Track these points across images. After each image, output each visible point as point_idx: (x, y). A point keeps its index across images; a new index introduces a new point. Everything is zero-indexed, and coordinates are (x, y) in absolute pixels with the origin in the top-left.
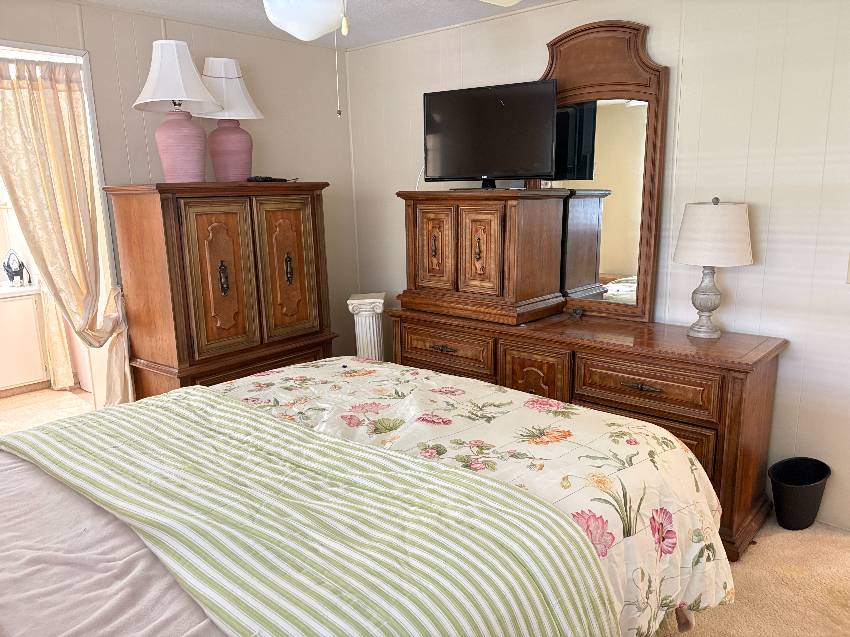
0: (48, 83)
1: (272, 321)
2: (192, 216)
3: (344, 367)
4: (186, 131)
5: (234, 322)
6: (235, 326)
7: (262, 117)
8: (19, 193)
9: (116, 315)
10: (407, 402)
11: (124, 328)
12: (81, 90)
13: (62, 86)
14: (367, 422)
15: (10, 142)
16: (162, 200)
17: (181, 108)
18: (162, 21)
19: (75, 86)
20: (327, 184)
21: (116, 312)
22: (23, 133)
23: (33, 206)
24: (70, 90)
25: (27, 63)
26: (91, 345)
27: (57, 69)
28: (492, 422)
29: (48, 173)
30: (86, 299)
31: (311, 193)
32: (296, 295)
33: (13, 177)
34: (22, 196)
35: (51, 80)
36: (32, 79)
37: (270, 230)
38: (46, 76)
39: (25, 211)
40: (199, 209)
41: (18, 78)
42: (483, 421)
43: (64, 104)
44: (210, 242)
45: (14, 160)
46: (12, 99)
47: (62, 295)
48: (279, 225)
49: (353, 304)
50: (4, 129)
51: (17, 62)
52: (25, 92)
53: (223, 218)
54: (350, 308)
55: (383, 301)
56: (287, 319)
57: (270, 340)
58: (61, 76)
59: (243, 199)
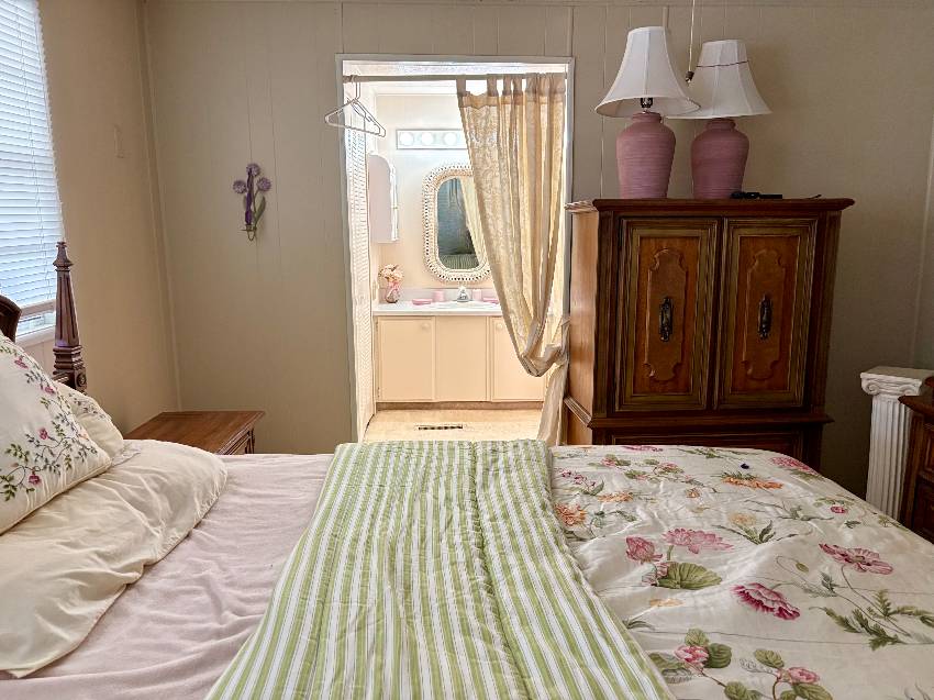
0: (531, 96)
1: (729, 383)
2: (636, 241)
3: (744, 467)
4: (644, 136)
5: (673, 375)
6: (675, 379)
7: (768, 112)
8: (488, 211)
9: (559, 345)
10: (754, 553)
11: (565, 360)
12: (563, 101)
13: (545, 99)
14: (664, 559)
15: (488, 159)
16: (602, 220)
17: (652, 110)
18: (665, 8)
19: (559, 97)
20: (850, 202)
21: (559, 343)
22: (499, 150)
23: (500, 225)
24: (551, 101)
25: (513, 77)
26: (530, 372)
27: (543, 80)
28: (881, 649)
29: (515, 190)
30: (533, 324)
31: (823, 215)
32: (772, 353)
33: (485, 194)
34: (491, 214)
35: (535, 92)
36: (517, 93)
37: (745, 263)
38: (531, 90)
39: (491, 228)
40: (646, 232)
41: (504, 93)
42: (867, 639)
43: (544, 116)
44: (655, 273)
45: (488, 177)
46: (496, 115)
47: (512, 317)
48: (759, 256)
49: (868, 379)
50: (484, 147)
51: (505, 77)
52: (509, 107)
53: (677, 244)
54: (864, 385)
55: (920, 383)
56: (753, 384)
57: (722, 407)
58: (546, 87)
59: (709, 221)
